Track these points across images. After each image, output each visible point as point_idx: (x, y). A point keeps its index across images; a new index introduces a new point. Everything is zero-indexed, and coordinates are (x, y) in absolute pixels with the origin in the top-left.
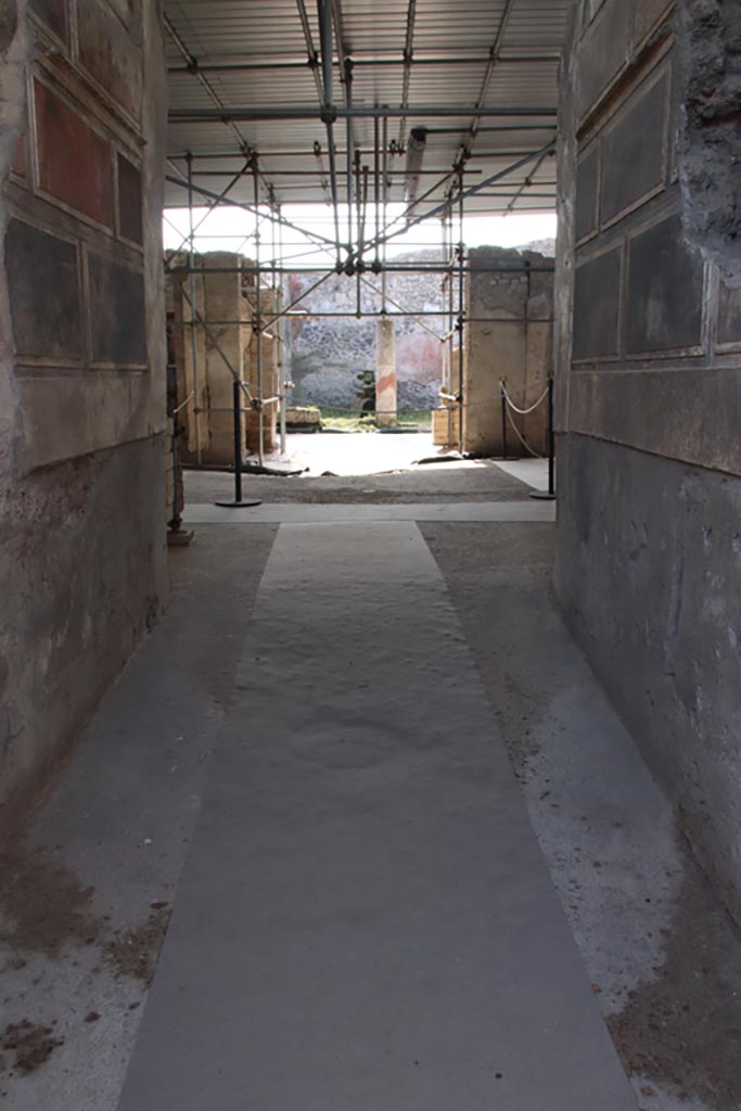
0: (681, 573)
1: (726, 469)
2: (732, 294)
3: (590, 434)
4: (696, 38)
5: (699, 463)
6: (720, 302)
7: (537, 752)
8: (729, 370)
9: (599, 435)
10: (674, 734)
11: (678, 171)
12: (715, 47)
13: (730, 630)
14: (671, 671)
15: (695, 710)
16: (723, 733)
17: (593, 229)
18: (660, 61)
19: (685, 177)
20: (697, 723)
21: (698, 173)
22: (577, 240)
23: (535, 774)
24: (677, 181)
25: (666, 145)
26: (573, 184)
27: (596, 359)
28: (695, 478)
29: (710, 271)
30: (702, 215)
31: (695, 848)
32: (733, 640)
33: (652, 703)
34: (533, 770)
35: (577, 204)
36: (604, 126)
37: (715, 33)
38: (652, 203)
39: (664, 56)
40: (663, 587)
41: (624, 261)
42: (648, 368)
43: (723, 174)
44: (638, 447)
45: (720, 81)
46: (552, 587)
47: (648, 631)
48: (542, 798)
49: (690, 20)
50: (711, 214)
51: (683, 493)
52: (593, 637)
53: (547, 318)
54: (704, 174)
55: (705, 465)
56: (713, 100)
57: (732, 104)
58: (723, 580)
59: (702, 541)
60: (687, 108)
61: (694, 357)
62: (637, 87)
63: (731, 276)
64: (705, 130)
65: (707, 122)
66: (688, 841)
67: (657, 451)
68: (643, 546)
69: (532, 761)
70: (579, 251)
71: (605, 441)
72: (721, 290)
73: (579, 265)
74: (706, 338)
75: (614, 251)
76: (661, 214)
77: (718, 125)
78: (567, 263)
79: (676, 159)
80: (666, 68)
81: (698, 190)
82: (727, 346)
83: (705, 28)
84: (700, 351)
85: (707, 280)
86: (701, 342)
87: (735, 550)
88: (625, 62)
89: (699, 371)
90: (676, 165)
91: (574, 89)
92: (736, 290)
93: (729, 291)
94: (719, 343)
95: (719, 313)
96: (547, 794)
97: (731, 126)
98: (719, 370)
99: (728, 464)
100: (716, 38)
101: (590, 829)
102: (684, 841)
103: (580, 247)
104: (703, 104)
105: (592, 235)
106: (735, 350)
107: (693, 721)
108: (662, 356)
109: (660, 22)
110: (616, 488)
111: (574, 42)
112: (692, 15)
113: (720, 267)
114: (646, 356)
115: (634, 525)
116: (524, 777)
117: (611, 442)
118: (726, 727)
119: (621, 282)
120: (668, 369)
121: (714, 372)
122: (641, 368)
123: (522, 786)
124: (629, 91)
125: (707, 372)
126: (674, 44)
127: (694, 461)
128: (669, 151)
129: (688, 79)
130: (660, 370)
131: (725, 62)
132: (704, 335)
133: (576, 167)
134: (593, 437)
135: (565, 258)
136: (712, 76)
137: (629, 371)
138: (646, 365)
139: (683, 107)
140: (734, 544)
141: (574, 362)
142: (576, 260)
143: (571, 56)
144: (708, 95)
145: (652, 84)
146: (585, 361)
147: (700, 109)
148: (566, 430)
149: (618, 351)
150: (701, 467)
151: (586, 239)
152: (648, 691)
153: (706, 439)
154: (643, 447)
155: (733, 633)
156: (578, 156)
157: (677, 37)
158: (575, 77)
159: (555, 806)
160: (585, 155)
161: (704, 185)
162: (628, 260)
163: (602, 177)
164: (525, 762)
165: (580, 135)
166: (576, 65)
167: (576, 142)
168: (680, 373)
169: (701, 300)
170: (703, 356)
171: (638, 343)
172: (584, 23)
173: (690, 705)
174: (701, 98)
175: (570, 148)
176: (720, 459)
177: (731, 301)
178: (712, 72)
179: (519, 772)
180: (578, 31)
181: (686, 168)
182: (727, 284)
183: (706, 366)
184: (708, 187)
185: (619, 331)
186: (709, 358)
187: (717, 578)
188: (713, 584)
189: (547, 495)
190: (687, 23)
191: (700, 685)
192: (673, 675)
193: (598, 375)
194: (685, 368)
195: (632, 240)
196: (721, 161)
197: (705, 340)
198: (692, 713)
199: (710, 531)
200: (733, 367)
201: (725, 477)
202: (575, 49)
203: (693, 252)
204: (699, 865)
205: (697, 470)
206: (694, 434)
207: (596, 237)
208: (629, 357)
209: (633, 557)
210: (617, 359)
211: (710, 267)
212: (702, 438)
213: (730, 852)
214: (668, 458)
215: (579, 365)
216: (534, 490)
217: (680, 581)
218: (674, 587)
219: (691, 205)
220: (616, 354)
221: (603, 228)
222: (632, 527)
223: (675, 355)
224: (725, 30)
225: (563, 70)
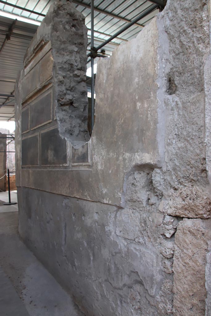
0: (65, 227)
1: (78, 197)
2: (76, 150)
3: (30, 187)
4: (59, 85)
5: (69, 196)
6: (73, 152)
7: (25, 288)
8: (77, 170)
9: (33, 187)
10: (68, 274)
11: (56, 117)
12: (63, 88)
13: (84, 242)
14: (65, 255)
15: (75, 266)
16: (85, 272)
17: (28, 129)
18: (48, 89)
19: (58, 119)
20: (76, 269)
21: (61, 118)
22: (22, 132)
23: (26, 296)
24: (56, 120)
25: (52, 110)
26: (21, 117)
27: (30, 166)
28: (68, 200)
29: (69, 144)
30: (63, 129)
31: (80, 307)
32: (86, 245)
33: (59, 265)
34: (25, 295)
35: (22, 122)
36: (31, 102)
37: (63, 85)
38: (48, 124)
39: (50, 88)
40: (60, 231)
41: (39, 139)
42: (49, 169)
43: (67, 119)
44: (47, 191)
45: (65, 96)
46: (18, 232)
47: (55, 244)
48: (30, 303)
49: (57, 81)
50: (66, 129)
51: (64, 204)
52: (35, 247)
53: (3, 151)
54: (63, 118)
55: (71, 196)
56: (63, 100)
57: (68, 102)
58: (80, 228)
59: (72, 217)
60: (57, 101)
61: (65, 166)
62: (41, 94)
63: (75, 145)
64: (61, 107)
65: (62, 105)
66: (77, 305)
67: (54, 192)
68: (51, 219)
69: (24, 291)
70: (23, 135)
71: (35, 189)
72: (72, 149)
73: (23, 139)
74: (69, 162)
75: (36, 136)
76: (51, 128)
77: (64, 106)
78: (19, 138)
79: (55, 114)
80: (51, 91)
81: (62, 122)
82: (76, 164)
83: (61, 83)
84: (67, 165)
85: (68, 146)
86: (67, 162)
87: (83, 219)
88: (37, 87)
89: (67, 171)
90: (55, 115)
91: (20, 91)
92: (77, 149)
93: (75, 150)
94: (73, 163)
95: (73, 155)
96: (32, 302)
97: (68, 107)
98: (74, 170)
99: (79, 196)
100: (63, 86)
101: (48, 310)
102: (76, 306)
103: (23, 134)
104: (61, 101)
105: (28, 131)
106: (78, 165)
107: (74, 269)
108: (54, 166)
109: (48, 80)
110: (40, 203)
111: (20, 80)
112: (57, 80)
113: (72, 143)
114: (48, 166)
115: (48, 213)
116: (23, 298)
117: (37, 190)
118: (86, 269)
119: (39, 145)
120: (56, 170)
121: (72, 171)
122: (47, 169)
123: (23, 301)
124: (39, 94)
125: (70, 171)
126: (53, 85)
127: (67, 195)
128: (53, 112)
129: (57, 94)
130: (54, 170)
131: (66, 92)
132: (68, 161)
133: (21, 112)
134: (31, 188)
135: (18, 137)
136: (63, 95)
137: (43, 170)
138: (48, 168)
139: (56, 101)
140: (83, 218)
141: (22, 166)
142: (22, 137)
143: (19, 83)
144: (62, 99)
145: (46, 94)
146: (26, 166)
147: (60, 102)
148: (21, 186)
149: (38, 164)
150: (70, 197)
151: (26, 132)
152: (57, 262)
153: (71, 189)
154: (49, 191)
155: (85, 242)
156: (22, 109)
157: (53, 84)
158: (20, 89)
159: (35, 305)
160: (25, 109)
161: (63, 121)
162: (41, 139)
163: (30, 116)
164: (22, 292)
165: (23, 104)
166: (21, 86)
167: (21, 105)
168: (61, 171)
169: (66, 151)
170: (68, 166)
171: (45, 161)
172: (23, 75)
173: (73, 265)
174: (61, 100)
175: (19, 107)
176: (76, 194)
177: (76, 152)
178: (63, 94)
179: (21, 296)
180: (21, 77)
181: (58, 116)
182: (74, 148)
183: (69, 169)
184: (64, 122)
185: (38, 158)
186: (70, 167)
187: (78, 227)
188: (77, 229)
189: (9, 203)
190: (56, 81)
191: (76, 258)
192: (66, 256)
193: (32, 170)
194: (62, 170)
195: (42, 134)
196: (67, 115)
197: (68, 162)
198: (74, 267)
199: (74, 214)
200: (78, 170)
201: (78, 199)
202: (20, 81)
203: (63, 138)
204: (82, 312)
205: (68, 197)
206: (67, 188)
207: (29, 132)
208: (42, 166)
209: (48, 222)
210: (38, 166)
211: (69, 143)
212: (70, 189)
213: (92, 306)
214: (58, 194)
215: (24, 167)
216: (4, 202)
217: (65, 229)
218: (64, 231)
219: (60, 126)
220: (38, 165)
221: (32, 129)
222: (47, 214)
223: (58, 166)
224: (65, 84)
225: (16, 86)
